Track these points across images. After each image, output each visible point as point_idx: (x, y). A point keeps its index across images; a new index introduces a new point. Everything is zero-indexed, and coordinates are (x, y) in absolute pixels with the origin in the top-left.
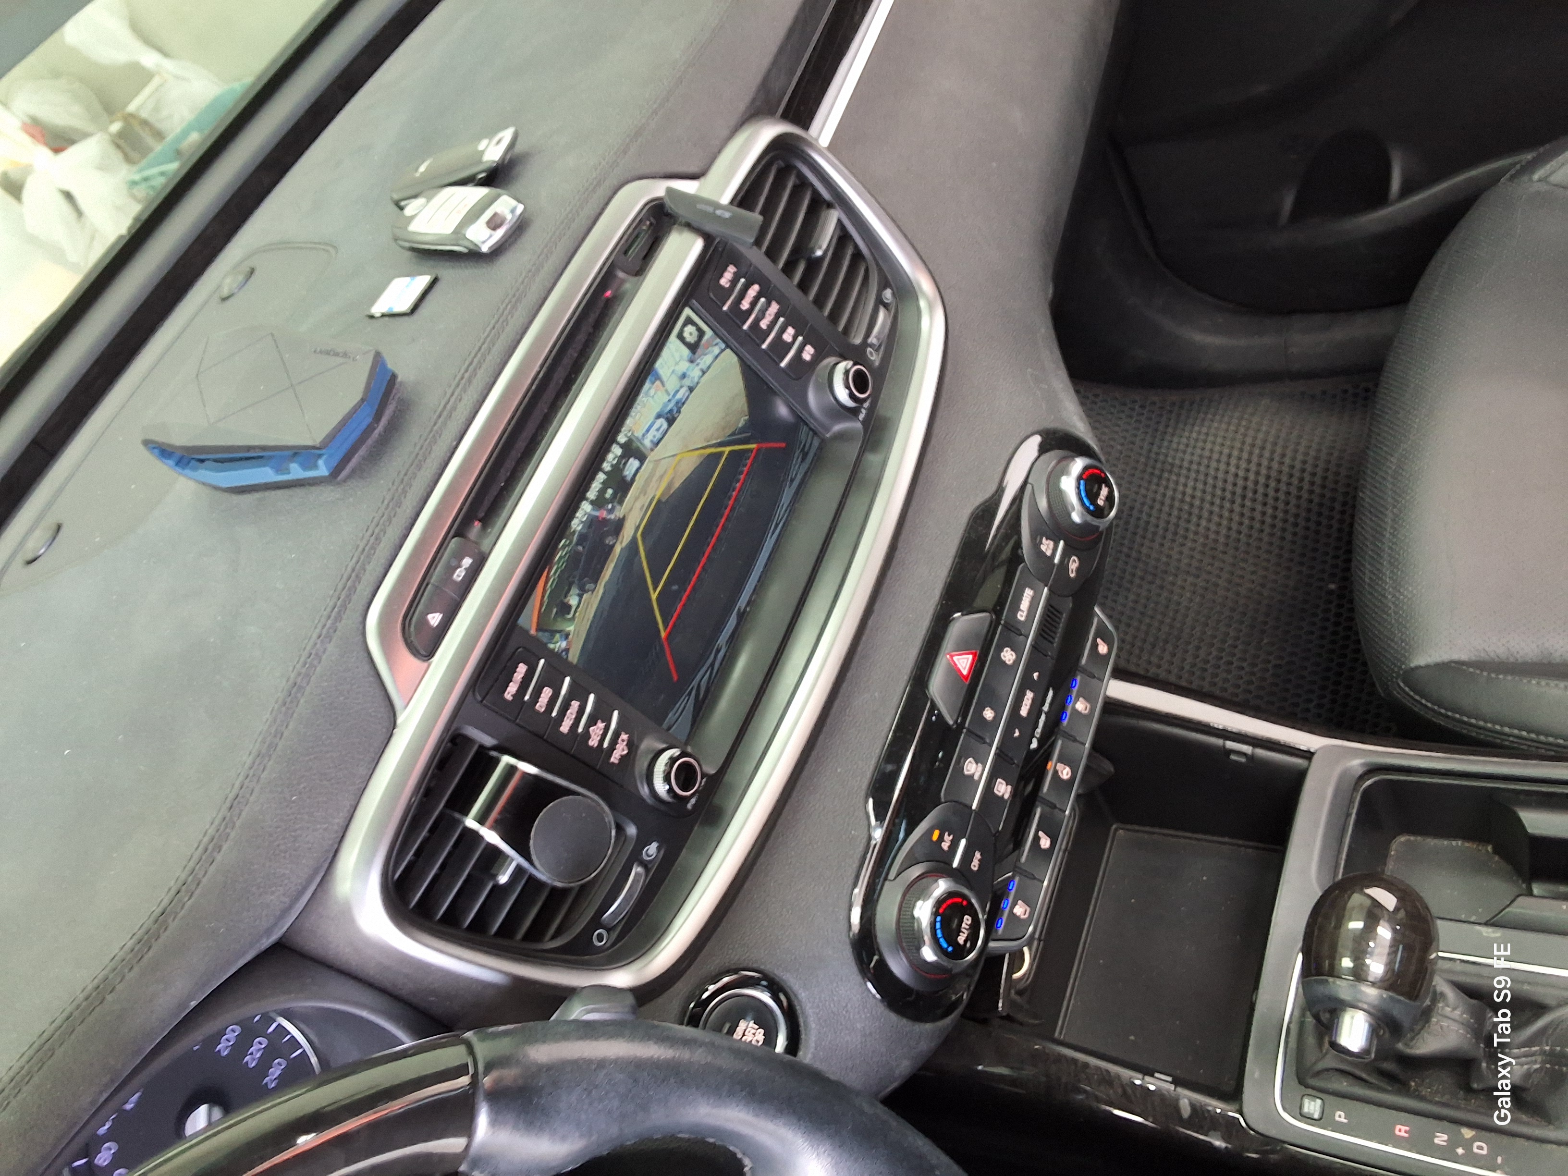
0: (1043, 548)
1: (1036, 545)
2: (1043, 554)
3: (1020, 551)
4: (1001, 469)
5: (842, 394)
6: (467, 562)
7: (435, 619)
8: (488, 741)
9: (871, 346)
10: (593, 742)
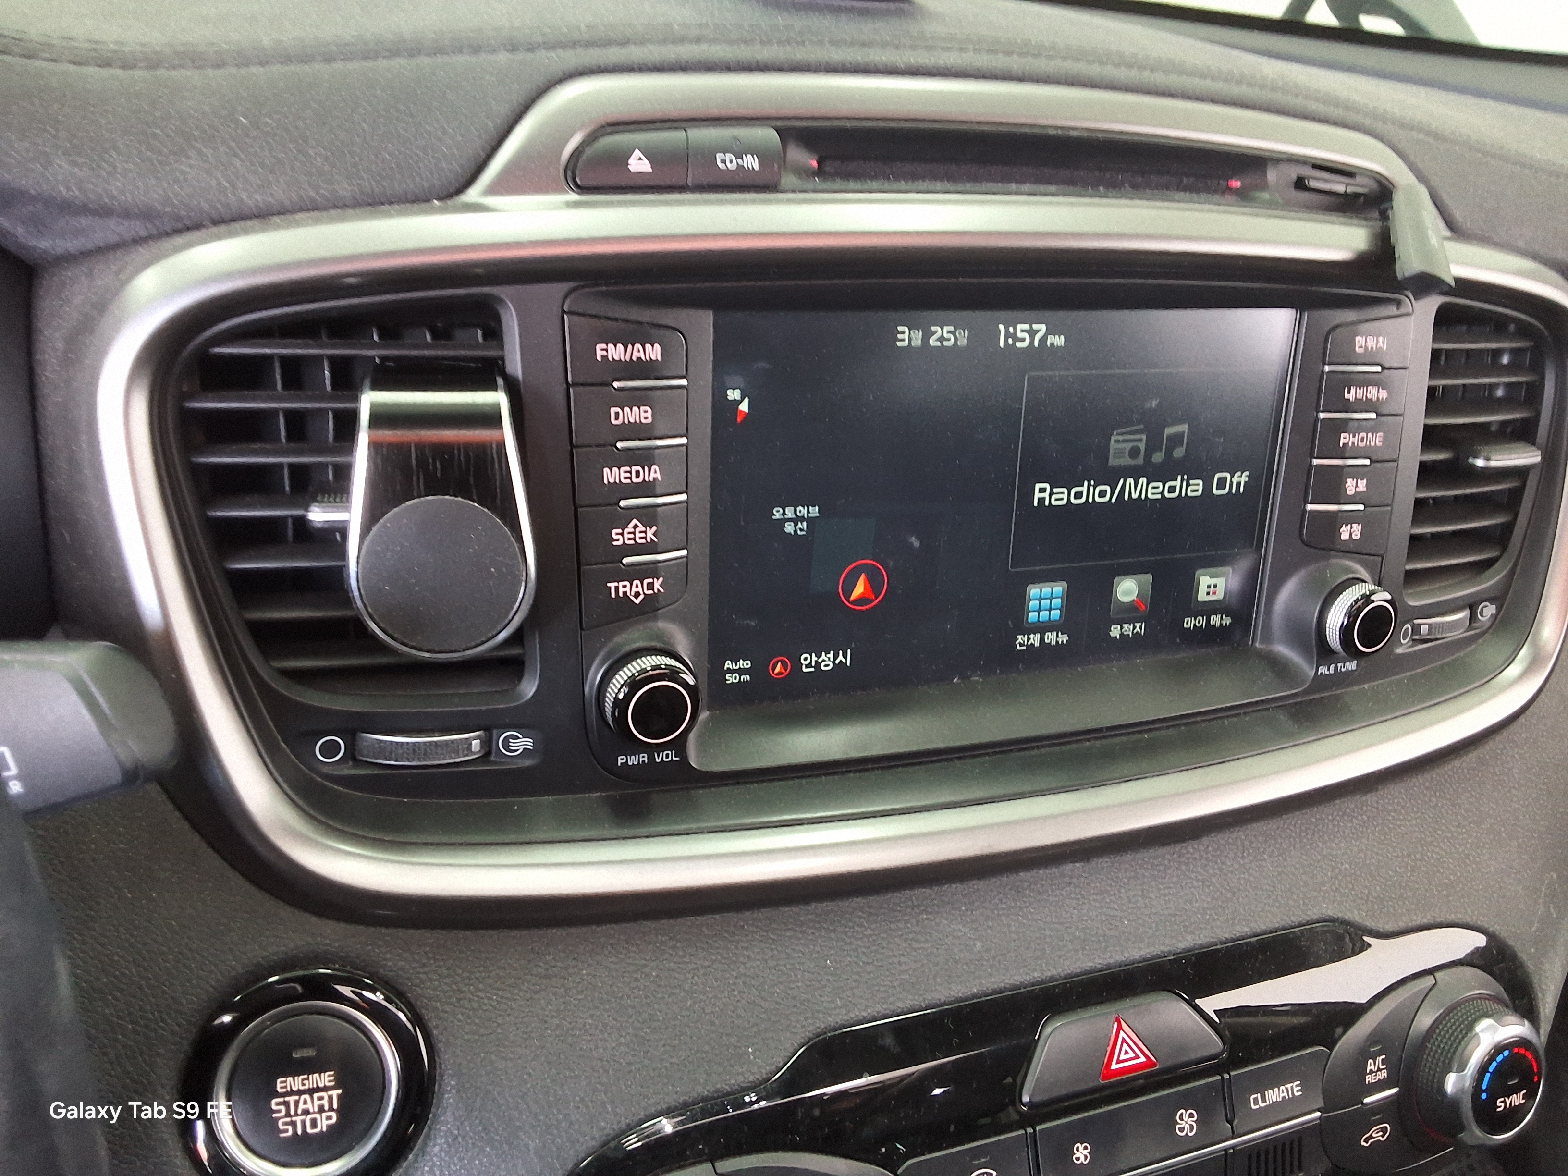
0: (1371, 1066)
1: (1364, 1054)
2: (1363, 1072)
3: (1339, 1030)
4: (1419, 920)
5: (1336, 618)
6: (752, 162)
7: (639, 164)
8: (515, 365)
9: (1416, 629)
10: (619, 537)
